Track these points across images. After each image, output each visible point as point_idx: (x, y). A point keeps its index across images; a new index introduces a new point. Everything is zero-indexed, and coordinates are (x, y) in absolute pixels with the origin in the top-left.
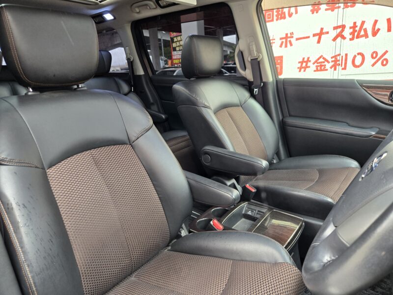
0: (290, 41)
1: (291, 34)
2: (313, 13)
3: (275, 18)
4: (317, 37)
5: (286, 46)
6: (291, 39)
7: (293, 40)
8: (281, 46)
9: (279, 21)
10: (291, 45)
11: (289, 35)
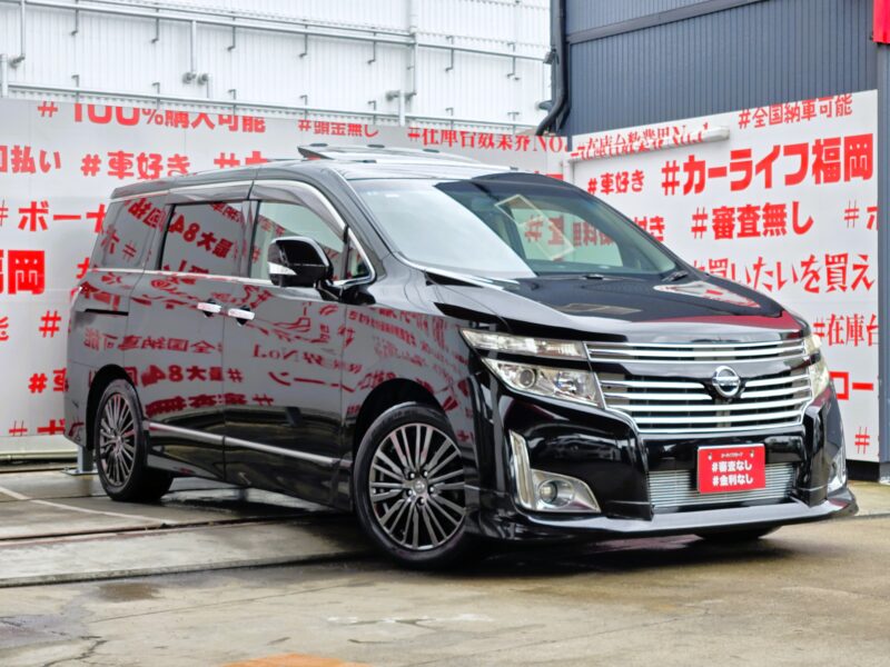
1: (42, 203)
8: (22, 226)
9: (19, 174)
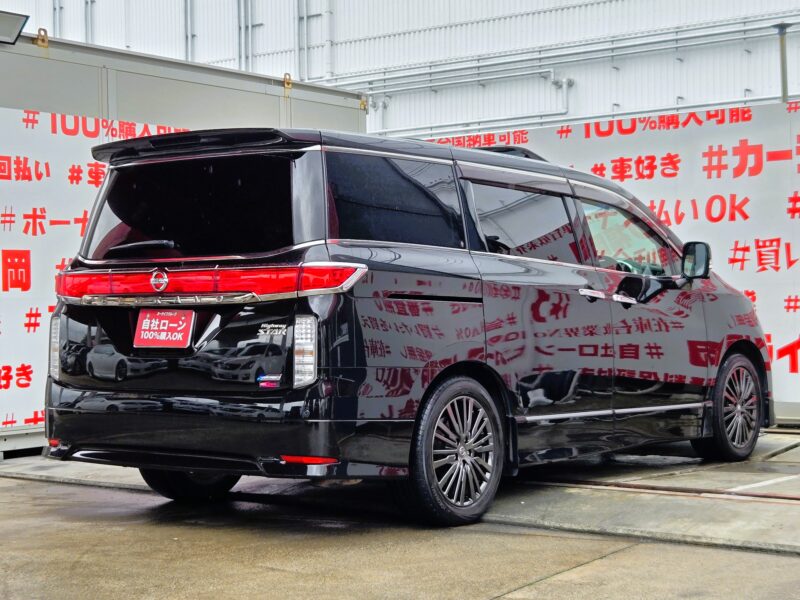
0: (41, 224)
2: (72, 182)
3: (13, 175)
4: (80, 225)
5: (35, 233)
6: (43, 221)
7: (46, 223)
10: (43, 232)
11: (39, 213)
